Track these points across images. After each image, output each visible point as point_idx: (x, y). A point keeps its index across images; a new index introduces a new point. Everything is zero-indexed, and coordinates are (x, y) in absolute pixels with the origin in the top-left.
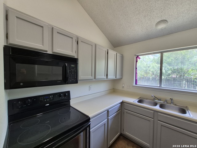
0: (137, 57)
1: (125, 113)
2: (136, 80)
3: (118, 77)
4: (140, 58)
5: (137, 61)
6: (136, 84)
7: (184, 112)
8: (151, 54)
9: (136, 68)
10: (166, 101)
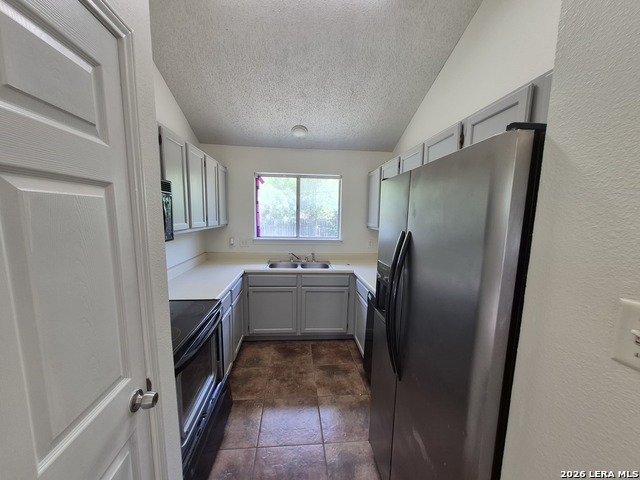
0: (258, 178)
1: (251, 293)
2: (258, 227)
3: (222, 222)
4: (263, 182)
5: (257, 188)
6: (258, 236)
7: (327, 267)
8: (282, 176)
9: (257, 203)
10: (306, 258)
